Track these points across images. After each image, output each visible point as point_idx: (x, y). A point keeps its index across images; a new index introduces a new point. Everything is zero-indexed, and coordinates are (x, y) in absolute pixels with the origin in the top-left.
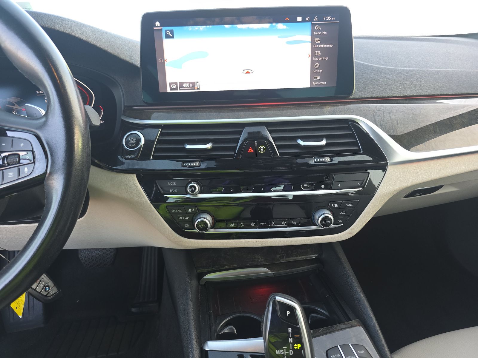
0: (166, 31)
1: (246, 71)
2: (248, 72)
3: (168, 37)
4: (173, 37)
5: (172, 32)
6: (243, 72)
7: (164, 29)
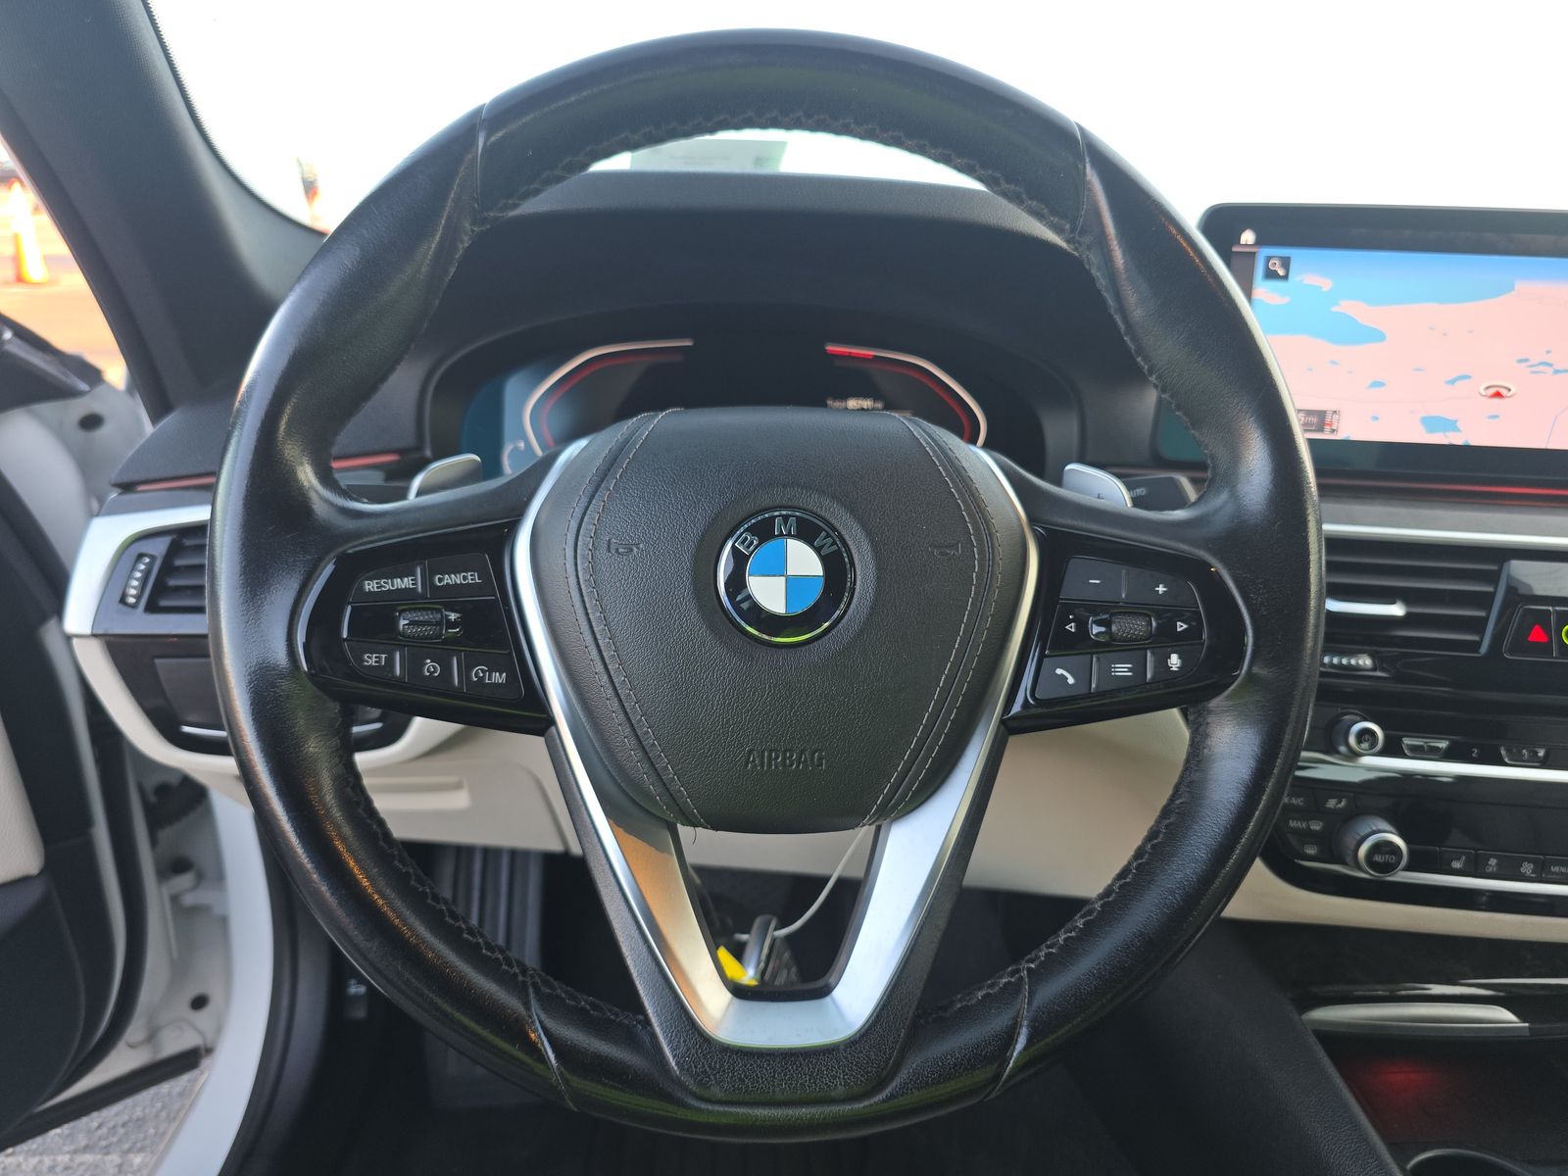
0: (1268, 259)
1: (1492, 391)
2: (1498, 395)
3: (1271, 275)
4: (1286, 277)
5: (1286, 263)
6: (1484, 393)
7: (1264, 252)
